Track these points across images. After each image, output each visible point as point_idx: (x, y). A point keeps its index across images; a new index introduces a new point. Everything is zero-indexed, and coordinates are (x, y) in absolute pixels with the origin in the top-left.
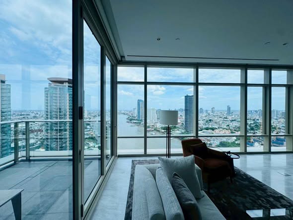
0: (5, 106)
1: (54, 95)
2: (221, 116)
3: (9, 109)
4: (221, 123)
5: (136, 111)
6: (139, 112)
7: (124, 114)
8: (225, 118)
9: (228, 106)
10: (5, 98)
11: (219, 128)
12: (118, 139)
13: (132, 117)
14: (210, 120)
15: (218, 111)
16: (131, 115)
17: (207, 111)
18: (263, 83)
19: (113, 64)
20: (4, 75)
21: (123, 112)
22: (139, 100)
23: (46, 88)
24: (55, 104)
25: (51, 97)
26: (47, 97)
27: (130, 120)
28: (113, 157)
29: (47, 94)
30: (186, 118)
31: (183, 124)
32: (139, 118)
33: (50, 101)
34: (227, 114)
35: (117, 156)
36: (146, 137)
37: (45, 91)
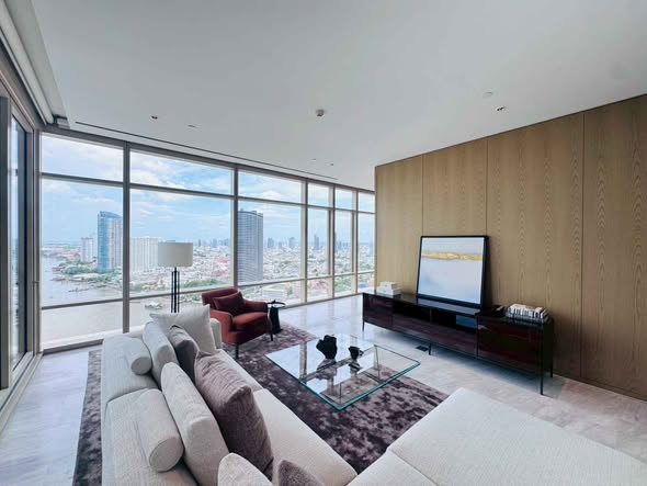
5: (93, 245)
6: (103, 249)
12: (43, 312)
13: (79, 262)
14: (286, 263)
16: (70, 256)
17: (280, 244)
18: (327, 206)
19: (29, 130)
22: (102, 214)
27: (69, 273)
28: (29, 354)
32: (104, 266)
35: (38, 353)
36: (126, 300)
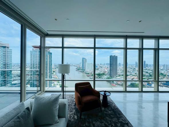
0: (9, 61)
1: (36, 55)
2: (132, 68)
3: (11, 63)
4: (131, 72)
5: (81, 64)
6: (83, 65)
7: (75, 66)
8: (134, 69)
9: (136, 62)
10: (9, 57)
11: (130, 75)
13: (79, 68)
15: (130, 65)
16: (78, 66)
20: (9, 44)
21: (74, 65)
22: (83, 58)
23: (31, 51)
24: (35, 60)
25: (34, 56)
26: (31, 56)
27: (78, 69)
29: (31, 54)
30: (110, 69)
31: (108, 72)
32: (83, 68)
33: (33, 58)
34: (135, 67)
37: (31, 53)
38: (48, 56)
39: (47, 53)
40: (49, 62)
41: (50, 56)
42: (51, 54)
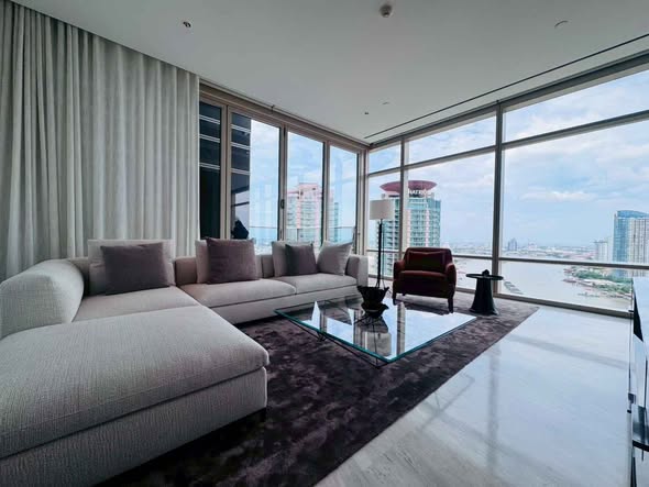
22: (620, 214)
38: (427, 214)
39: (425, 202)
40: (431, 233)
41: (435, 215)
42: (438, 204)
